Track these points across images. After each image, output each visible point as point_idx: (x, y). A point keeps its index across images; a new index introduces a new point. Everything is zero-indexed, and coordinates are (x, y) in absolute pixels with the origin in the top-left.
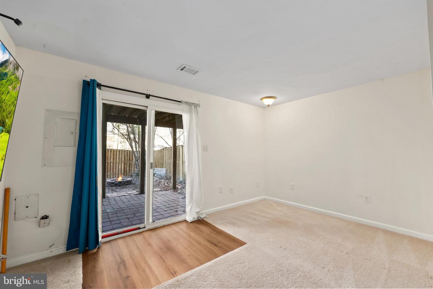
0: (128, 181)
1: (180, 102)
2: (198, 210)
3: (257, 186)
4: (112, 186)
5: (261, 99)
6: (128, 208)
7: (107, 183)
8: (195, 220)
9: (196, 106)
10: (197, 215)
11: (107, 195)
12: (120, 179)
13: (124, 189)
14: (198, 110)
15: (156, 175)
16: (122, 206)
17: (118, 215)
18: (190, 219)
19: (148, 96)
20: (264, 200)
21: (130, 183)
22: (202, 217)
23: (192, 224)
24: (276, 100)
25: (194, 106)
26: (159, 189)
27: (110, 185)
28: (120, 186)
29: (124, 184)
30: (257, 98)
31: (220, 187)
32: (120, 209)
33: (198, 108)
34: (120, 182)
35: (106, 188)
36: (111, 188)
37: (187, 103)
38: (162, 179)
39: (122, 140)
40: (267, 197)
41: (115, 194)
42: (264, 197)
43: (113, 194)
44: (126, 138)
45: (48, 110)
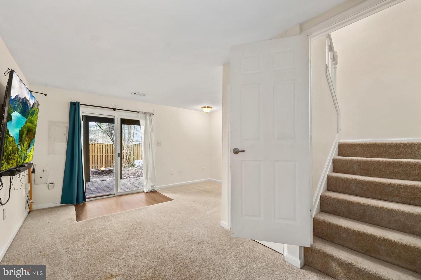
0: (109, 171)
1: (138, 112)
2: (152, 184)
3: (203, 171)
4: (96, 174)
5: (202, 108)
6: (106, 187)
7: (92, 172)
8: (150, 191)
9: (150, 114)
10: (152, 188)
11: (92, 180)
12: (103, 169)
13: (106, 176)
14: (152, 117)
15: (136, 166)
16: (102, 186)
17: (99, 190)
18: (146, 190)
19: (114, 109)
20: (209, 181)
21: (112, 172)
22: (156, 189)
23: (147, 193)
24: (212, 109)
25: (149, 114)
26: (135, 176)
27: (94, 173)
28: (102, 174)
29: (106, 172)
30: (199, 107)
31: (171, 170)
32: (101, 188)
33: (152, 116)
34: (103, 171)
35: (90, 176)
36: (95, 176)
37: (143, 113)
38: (141, 169)
39: (105, 135)
40: (211, 179)
41: (98, 179)
42: (209, 179)
43: (96, 180)
44: (107, 134)
45: (50, 122)
